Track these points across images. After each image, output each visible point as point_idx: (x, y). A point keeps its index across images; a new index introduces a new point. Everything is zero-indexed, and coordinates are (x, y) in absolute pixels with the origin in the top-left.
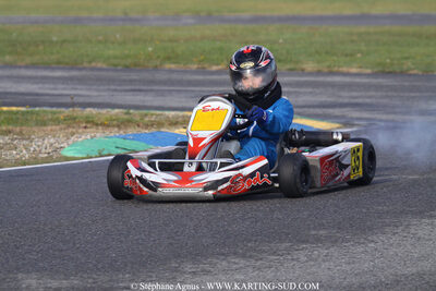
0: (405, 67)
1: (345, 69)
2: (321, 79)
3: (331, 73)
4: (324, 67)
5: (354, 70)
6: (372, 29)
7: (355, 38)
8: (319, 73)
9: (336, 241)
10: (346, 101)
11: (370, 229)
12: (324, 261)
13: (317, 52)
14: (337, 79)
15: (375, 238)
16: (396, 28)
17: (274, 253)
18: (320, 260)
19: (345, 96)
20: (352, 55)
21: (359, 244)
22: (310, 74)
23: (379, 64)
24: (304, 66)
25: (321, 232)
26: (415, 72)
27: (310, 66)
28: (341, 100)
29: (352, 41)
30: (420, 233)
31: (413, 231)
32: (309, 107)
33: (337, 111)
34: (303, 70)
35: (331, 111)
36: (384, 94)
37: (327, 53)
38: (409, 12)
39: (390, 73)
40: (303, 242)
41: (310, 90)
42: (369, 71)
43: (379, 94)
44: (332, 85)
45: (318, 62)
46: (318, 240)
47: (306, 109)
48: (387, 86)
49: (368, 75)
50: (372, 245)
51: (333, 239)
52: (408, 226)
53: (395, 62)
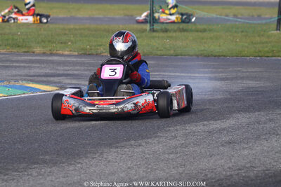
0: (99, 51)
1: (60, 52)
2: (45, 58)
3: (51, 54)
4: (47, 50)
5: (66, 53)
6: (77, 27)
7: (67, 32)
8: (44, 54)
9: (56, 163)
10: (62, 72)
11: (78, 155)
12: (48, 176)
13: (43, 41)
14: (56, 58)
15: (81, 161)
16: (93, 26)
17: (16, 171)
18: (46, 174)
19: (61, 69)
20: (65, 43)
21: (71, 164)
22: (39, 55)
23: (83, 49)
24: (34, 50)
25: (47, 157)
26: (105, 54)
27: (38, 50)
28: (58, 72)
29: (65, 34)
30: (110, 158)
31: (105, 156)
32: (38, 76)
33: (56, 79)
34: (34, 52)
35: (52, 79)
36: (86, 68)
37: (49, 41)
38: (101, 16)
39: (89, 54)
40: (35, 163)
41: (39, 65)
42: (76, 53)
43: (82, 68)
44: (52, 62)
45: (43, 47)
46: (44, 162)
47: (36, 78)
48: (88, 63)
49: (75, 56)
50: (79, 165)
51: (54, 161)
52: (102, 153)
53: (93, 48)
